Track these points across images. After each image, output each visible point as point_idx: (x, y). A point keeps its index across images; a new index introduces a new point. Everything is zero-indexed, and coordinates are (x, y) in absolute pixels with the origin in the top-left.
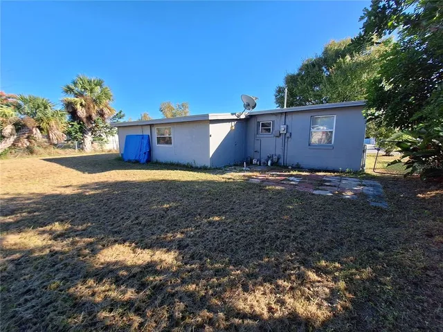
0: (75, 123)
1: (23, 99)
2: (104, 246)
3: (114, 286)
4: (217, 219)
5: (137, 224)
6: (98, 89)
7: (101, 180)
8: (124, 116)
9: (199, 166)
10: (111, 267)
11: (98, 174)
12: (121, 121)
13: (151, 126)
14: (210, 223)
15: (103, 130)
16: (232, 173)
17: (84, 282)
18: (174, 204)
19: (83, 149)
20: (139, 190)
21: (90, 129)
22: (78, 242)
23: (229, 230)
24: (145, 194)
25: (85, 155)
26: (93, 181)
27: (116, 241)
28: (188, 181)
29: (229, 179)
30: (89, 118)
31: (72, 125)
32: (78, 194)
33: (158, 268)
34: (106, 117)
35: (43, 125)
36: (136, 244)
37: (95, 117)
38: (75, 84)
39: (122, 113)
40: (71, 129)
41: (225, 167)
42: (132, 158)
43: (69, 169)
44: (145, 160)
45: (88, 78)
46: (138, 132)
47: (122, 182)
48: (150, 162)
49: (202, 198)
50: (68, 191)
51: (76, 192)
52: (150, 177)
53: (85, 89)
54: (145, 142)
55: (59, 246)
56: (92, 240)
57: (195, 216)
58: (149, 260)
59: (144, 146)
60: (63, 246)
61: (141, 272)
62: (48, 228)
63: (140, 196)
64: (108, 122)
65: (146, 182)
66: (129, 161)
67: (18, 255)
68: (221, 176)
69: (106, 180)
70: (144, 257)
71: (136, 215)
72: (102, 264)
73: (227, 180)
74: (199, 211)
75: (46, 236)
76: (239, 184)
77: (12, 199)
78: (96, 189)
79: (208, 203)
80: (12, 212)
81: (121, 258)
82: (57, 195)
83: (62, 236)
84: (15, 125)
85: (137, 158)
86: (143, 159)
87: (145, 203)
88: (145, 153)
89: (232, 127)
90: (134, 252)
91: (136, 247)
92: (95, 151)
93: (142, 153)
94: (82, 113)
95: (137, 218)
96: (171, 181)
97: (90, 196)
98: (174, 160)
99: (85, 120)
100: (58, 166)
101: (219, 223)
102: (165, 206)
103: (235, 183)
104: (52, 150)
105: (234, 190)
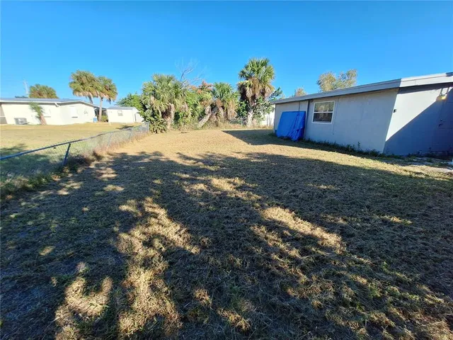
0: (243, 103)
1: (217, 86)
2: (269, 205)
3: (281, 240)
4: (395, 219)
5: (295, 196)
6: (264, 69)
7: (261, 152)
8: (281, 93)
9: (364, 150)
10: (277, 224)
11: (258, 146)
12: (278, 98)
13: (310, 101)
14: (385, 222)
15: (261, 108)
16: (424, 167)
17: (259, 227)
18: (333, 188)
19: (245, 124)
20: (293, 166)
21: (253, 107)
22: (251, 196)
23: (419, 241)
24: (300, 170)
25: (246, 129)
26: (255, 151)
27: (278, 205)
28: (350, 166)
29: (418, 173)
30: (254, 97)
31: (241, 104)
32: (247, 160)
33: (320, 243)
34: (266, 95)
35: (225, 106)
36: (296, 213)
37: (258, 96)
38: (247, 67)
39: (280, 91)
40: (240, 108)
41: (409, 156)
42: (285, 134)
43: (238, 139)
44: (297, 137)
45: (257, 60)
46: (295, 108)
47: (277, 156)
48: (302, 140)
49: (370, 189)
50: (240, 157)
51: (244, 158)
52: (302, 155)
53: (254, 71)
54: (300, 118)
55: (240, 195)
56: (260, 197)
57: (361, 207)
58: (310, 232)
59: (299, 122)
60: (243, 196)
61: (303, 239)
62: (232, 180)
63: (295, 172)
64: (267, 100)
65: (299, 159)
66: (282, 138)
67: (219, 192)
68: (400, 167)
69: (265, 152)
70: (305, 227)
71: (293, 188)
72: (269, 218)
73: (413, 175)
74: (368, 203)
75: (231, 185)
76: (439, 183)
77: (211, 156)
78: (258, 158)
79: (381, 196)
80: (212, 165)
81: (284, 220)
82: (234, 158)
83: (241, 188)
84: (211, 105)
85: (290, 135)
86: (295, 136)
87: (300, 179)
88: (298, 130)
89: (441, 95)
90: (295, 220)
91: (296, 216)
92: (254, 127)
93: (295, 130)
94: (249, 93)
95: (294, 191)
96: (327, 162)
97: (254, 163)
98: (331, 140)
99: (250, 99)
100: (232, 136)
101: (401, 227)
102: (322, 187)
103: (430, 180)
104: (227, 123)
105: (428, 190)
